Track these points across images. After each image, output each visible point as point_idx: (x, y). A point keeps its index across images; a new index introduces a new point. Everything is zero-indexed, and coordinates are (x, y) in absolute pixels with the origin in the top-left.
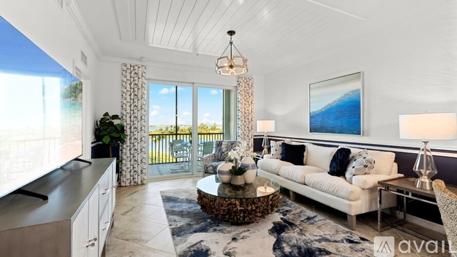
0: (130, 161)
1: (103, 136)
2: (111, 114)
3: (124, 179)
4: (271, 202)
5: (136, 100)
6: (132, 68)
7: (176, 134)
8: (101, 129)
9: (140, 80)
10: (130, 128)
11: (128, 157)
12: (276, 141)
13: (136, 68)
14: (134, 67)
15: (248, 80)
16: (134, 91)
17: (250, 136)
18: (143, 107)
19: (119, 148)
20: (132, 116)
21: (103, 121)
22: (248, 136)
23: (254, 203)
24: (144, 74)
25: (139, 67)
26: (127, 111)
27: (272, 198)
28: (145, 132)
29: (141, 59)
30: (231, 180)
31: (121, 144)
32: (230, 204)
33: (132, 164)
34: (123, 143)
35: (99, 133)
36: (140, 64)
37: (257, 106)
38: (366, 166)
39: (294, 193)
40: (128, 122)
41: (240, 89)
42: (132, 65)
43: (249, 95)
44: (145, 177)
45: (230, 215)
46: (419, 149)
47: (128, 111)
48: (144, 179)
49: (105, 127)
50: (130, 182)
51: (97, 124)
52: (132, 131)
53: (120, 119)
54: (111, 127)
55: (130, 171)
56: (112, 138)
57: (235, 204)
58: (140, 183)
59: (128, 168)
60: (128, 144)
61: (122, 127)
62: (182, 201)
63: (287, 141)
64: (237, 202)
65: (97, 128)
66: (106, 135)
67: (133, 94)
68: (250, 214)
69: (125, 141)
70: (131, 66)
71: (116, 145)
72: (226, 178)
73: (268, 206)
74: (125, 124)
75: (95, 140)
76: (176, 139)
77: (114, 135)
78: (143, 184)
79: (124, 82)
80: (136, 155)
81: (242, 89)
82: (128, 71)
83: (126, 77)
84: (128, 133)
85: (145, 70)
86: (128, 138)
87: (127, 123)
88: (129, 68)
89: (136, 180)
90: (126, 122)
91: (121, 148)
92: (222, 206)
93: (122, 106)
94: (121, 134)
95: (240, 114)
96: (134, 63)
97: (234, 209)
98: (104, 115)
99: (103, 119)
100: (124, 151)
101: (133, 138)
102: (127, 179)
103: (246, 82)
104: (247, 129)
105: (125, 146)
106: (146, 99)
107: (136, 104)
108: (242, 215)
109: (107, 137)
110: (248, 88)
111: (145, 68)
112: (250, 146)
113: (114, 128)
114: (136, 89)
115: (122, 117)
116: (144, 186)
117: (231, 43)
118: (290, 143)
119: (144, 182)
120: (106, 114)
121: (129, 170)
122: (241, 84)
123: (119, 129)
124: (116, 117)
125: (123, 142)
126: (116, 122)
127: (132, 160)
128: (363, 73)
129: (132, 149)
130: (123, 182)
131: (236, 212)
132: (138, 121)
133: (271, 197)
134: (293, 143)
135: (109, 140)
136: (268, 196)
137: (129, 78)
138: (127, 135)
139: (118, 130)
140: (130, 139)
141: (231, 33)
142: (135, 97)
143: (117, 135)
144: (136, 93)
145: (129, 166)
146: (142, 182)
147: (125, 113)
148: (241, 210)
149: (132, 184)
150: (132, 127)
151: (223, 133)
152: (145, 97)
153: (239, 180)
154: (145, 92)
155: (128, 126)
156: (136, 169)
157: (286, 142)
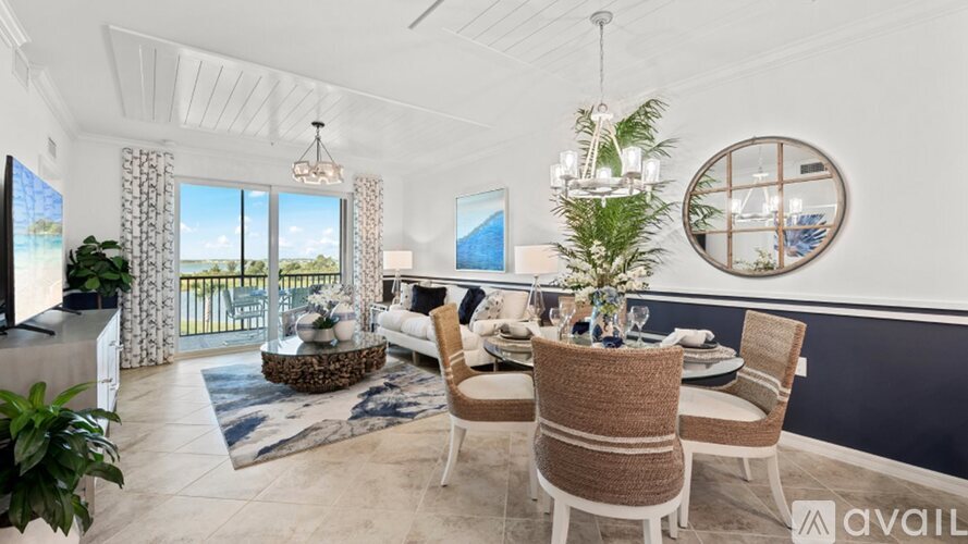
0: (141, 322)
1: (85, 279)
2: (100, 240)
3: (128, 355)
4: (364, 360)
5: (152, 215)
6: (144, 158)
7: (242, 276)
8: (81, 265)
9: (161, 179)
10: (141, 264)
11: (135, 317)
12: (409, 282)
13: (154, 156)
14: (148, 155)
15: (373, 183)
16: (148, 198)
17: (377, 276)
18: (168, 226)
19: (116, 301)
20: (145, 243)
21: (84, 252)
22: (373, 277)
23: (338, 360)
24: (169, 169)
25: (159, 156)
26: (135, 234)
27: (368, 354)
28: (171, 272)
29: (164, 142)
30: (315, 336)
31: (120, 293)
32: (305, 363)
33: (145, 328)
34: (125, 291)
35: (76, 273)
36: (161, 149)
37: (389, 227)
38: (487, 309)
39: (417, 353)
40: (137, 252)
41: (358, 197)
42: (145, 152)
43: (374, 208)
44: (173, 351)
45: (305, 378)
46: (530, 285)
47: (137, 232)
48: (170, 355)
49: (88, 263)
50: (141, 361)
51: (71, 257)
52: (145, 269)
53: (119, 248)
54: (101, 263)
55: (142, 342)
56: (103, 282)
57: (312, 363)
58: (161, 361)
59: (135, 336)
60: (137, 292)
61: (125, 263)
62: (240, 378)
63: (424, 283)
64: (314, 360)
65: (71, 263)
66: (92, 276)
67: (145, 204)
68: (332, 374)
69: (129, 288)
70: (141, 154)
71: (112, 294)
72: (309, 334)
73: (360, 364)
74: (129, 257)
75: (68, 286)
76: (243, 285)
77: (109, 276)
78: (166, 363)
79: (127, 181)
80: (153, 312)
81: (361, 199)
82: (137, 162)
83: (131, 173)
84: (137, 272)
85: (171, 162)
86: (137, 281)
87: (133, 255)
88: (138, 155)
89: (154, 357)
90: (132, 253)
91: (120, 300)
92: (293, 367)
93: (123, 225)
94: (122, 274)
95: (358, 240)
96: (147, 148)
97: (311, 370)
98: (85, 242)
99: (82, 248)
100: (128, 305)
101: (146, 282)
102: (135, 356)
103: (370, 186)
104: (370, 265)
105: (129, 296)
106: (173, 212)
107: (152, 221)
108: (321, 377)
109: (94, 279)
110: (373, 197)
111: (172, 158)
112: (377, 293)
113: (108, 265)
114: (153, 195)
115: (123, 244)
116: (169, 366)
117: (318, 139)
118: (428, 286)
119: (171, 359)
120: (91, 239)
121: (139, 339)
122: (359, 190)
123: (117, 265)
124: (111, 244)
125: (126, 288)
126: (110, 253)
127: (145, 321)
128: (508, 190)
129: (145, 302)
130: (127, 360)
131: (312, 373)
132: (157, 252)
133: (365, 353)
134: (433, 286)
135: (98, 284)
136: (361, 351)
137: (138, 175)
138: (134, 277)
139: (116, 268)
140: (141, 283)
141: (318, 124)
142: (151, 209)
143: (115, 277)
144: (153, 202)
145: (139, 332)
146: (165, 359)
147: (129, 237)
148: (320, 371)
149: (143, 364)
150: (145, 263)
151: (340, 274)
152: (172, 208)
153: (327, 335)
154: (172, 200)
155: (137, 262)
156: (153, 337)
157: (422, 285)
